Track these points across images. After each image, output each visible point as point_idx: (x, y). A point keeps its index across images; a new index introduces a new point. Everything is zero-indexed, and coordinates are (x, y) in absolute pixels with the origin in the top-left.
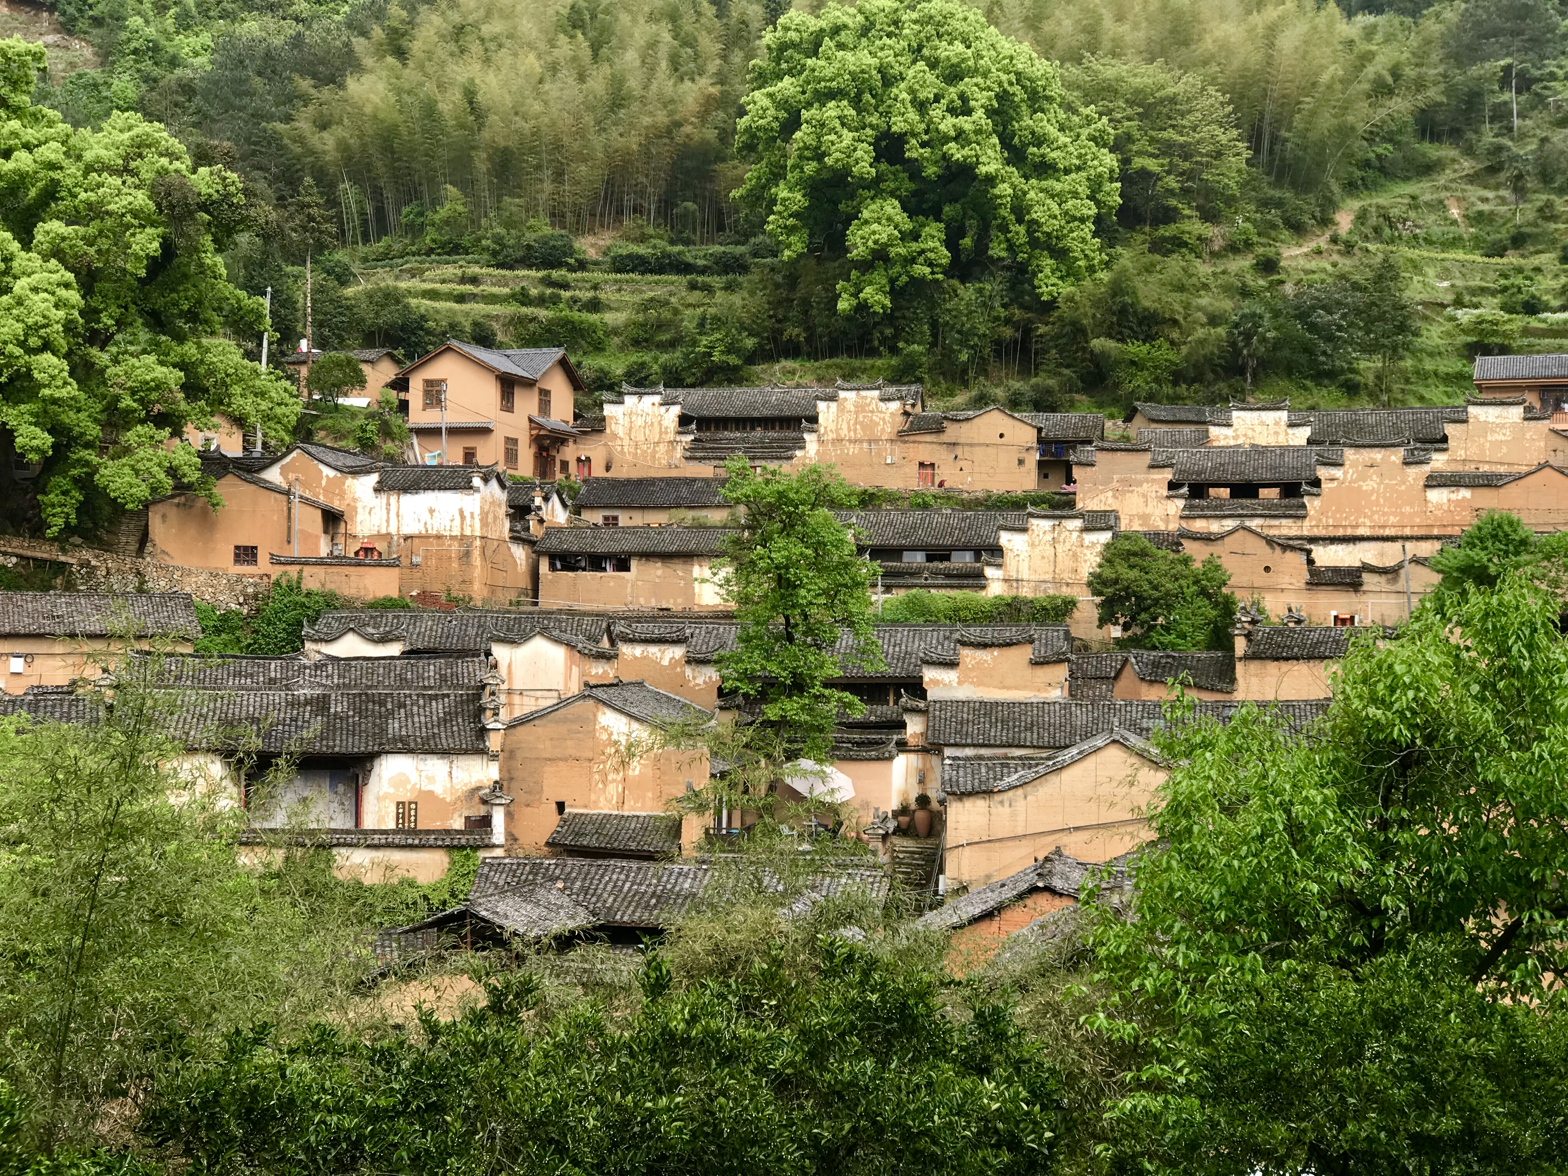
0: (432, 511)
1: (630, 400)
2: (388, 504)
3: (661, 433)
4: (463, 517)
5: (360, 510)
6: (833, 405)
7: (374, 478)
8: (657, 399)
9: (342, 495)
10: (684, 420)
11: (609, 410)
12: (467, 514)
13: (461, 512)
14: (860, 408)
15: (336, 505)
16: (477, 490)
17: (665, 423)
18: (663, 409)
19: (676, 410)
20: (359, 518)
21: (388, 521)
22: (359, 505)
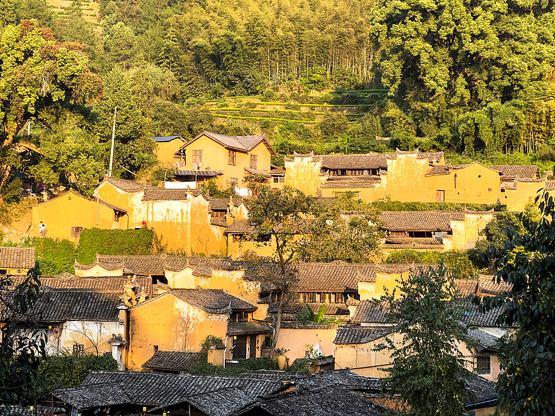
0: (168, 211)
1: (297, 160)
2: (148, 207)
3: (312, 176)
4: (182, 214)
5: (135, 210)
6: (395, 162)
7: (142, 194)
8: (310, 159)
9: (127, 204)
10: (324, 169)
11: (287, 164)
12: (185, 212)
13: (182, 211)
14: (407, 163)
15: (123, 208)
16: (189, 200)
17: (314, 171)
18: (313, 163)
19: (319, 164)
20: (134, 214)
21: (148, 216)
22: (134, 207)
